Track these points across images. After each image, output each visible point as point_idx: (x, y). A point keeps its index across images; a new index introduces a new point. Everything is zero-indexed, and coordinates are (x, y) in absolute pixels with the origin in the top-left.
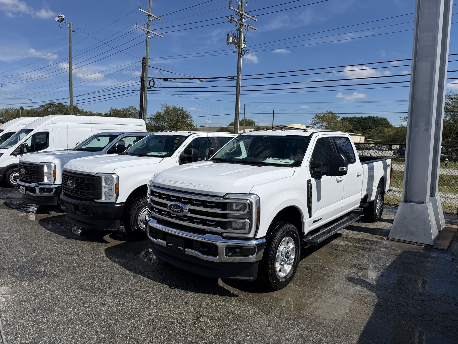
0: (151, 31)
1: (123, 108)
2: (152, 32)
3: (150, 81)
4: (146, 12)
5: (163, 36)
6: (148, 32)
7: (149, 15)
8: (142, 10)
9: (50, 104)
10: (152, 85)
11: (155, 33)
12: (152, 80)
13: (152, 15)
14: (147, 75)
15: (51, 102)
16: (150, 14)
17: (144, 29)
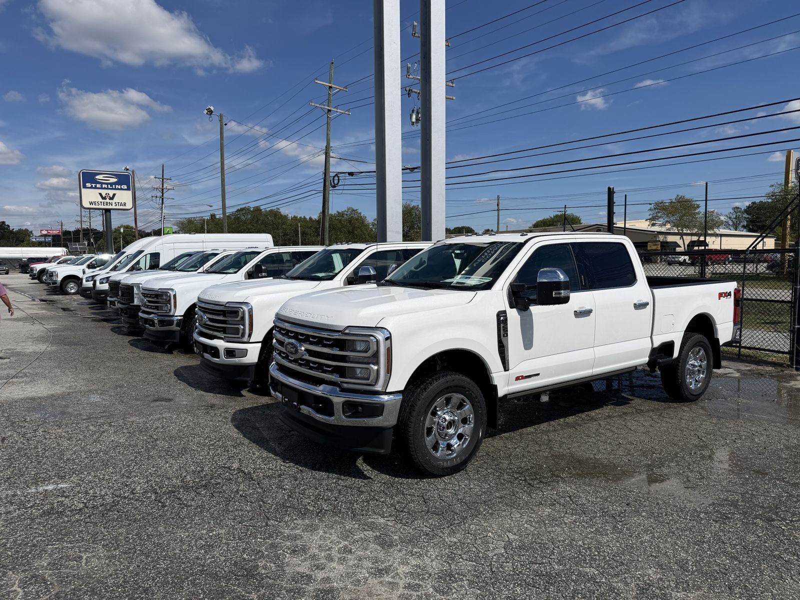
0: (332, 109)
1: (338, 212)
2: (334, 109)
3: (334, 177)
4: (324, 83)
5: (350, 113)
6: (329, 111)
7: (330, 87)
8: (319, 82)
9: (242, 209)
10: (336, 182)
11: (338, 110)
12: (336, 175)
13: (333, 86)
14: (329, 168)
15: (243, 206)
16: (330, 85)
17: (323, 107)
